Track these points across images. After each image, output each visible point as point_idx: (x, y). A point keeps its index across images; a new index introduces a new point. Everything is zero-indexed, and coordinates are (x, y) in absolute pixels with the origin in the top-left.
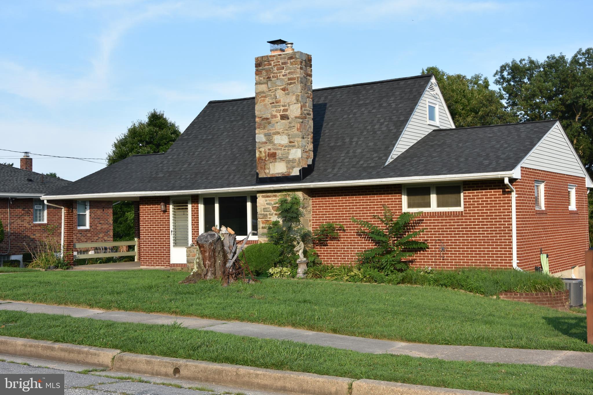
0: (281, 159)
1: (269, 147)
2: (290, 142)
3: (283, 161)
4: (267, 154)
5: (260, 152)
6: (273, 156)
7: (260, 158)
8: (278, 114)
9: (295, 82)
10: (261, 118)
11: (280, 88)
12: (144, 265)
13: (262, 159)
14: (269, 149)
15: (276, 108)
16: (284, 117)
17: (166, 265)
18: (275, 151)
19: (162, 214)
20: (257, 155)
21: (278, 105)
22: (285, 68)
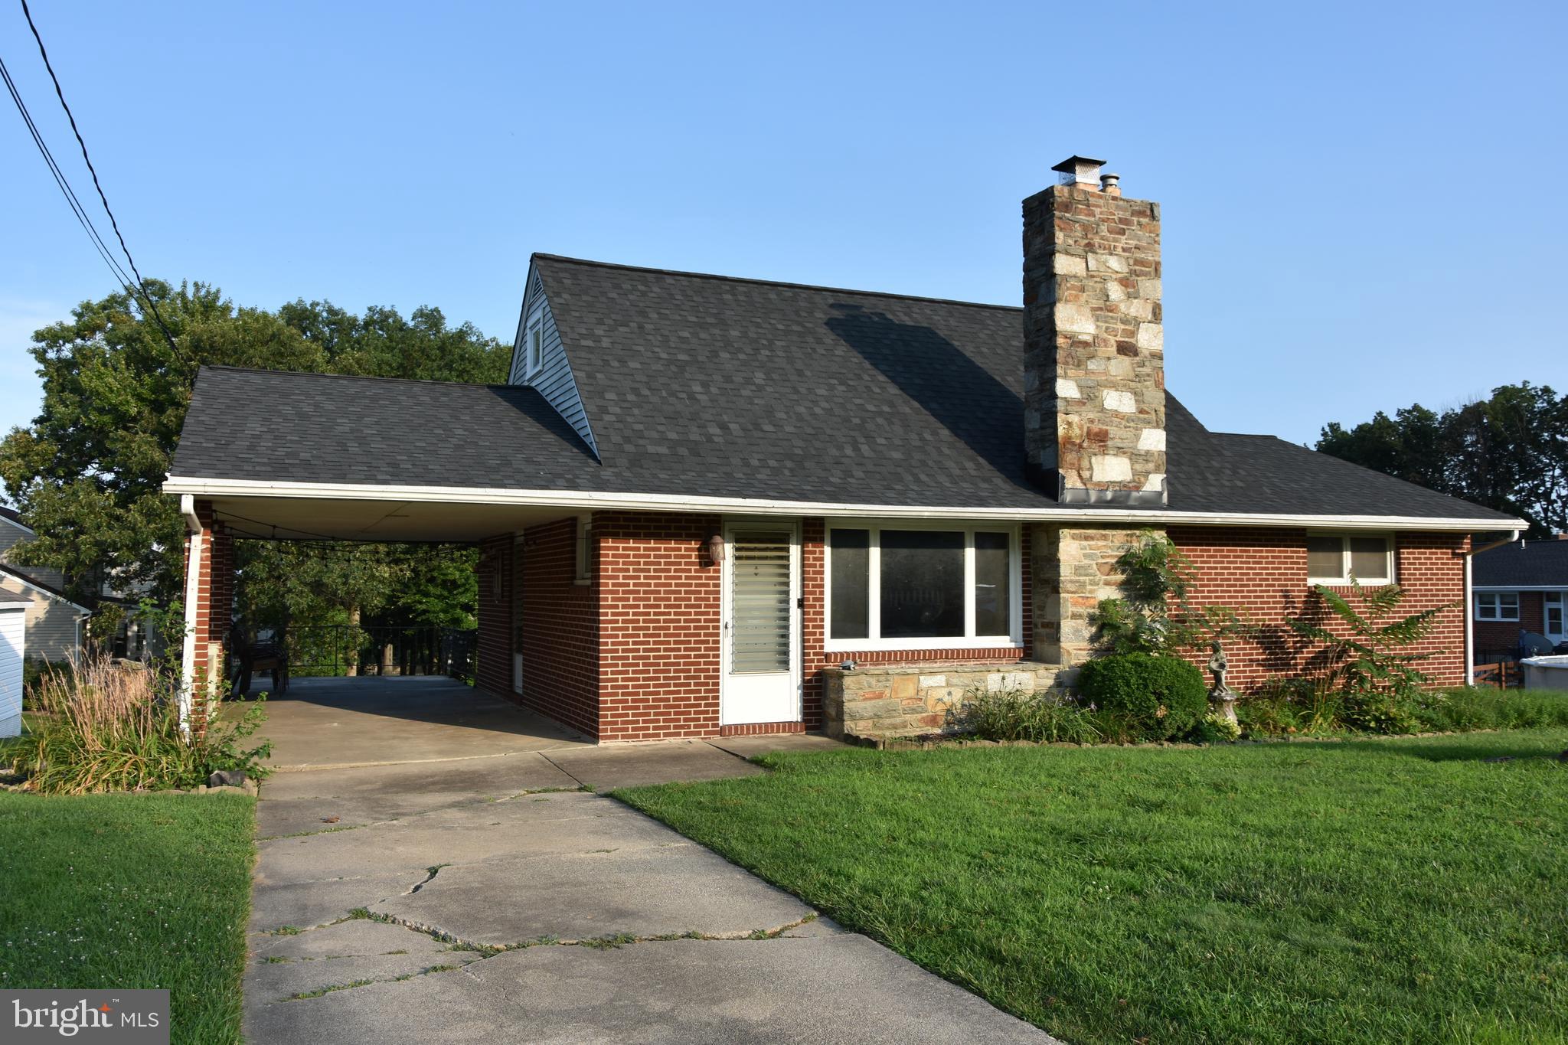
0: (1119, 448)
1: (1091, 416)
2: (1141, 412)
3: (1124, 453)
4: (1085, 430)
5: (1069, 424)
6: (1099, 439)
7: (1068, 440)
8: (1112, 340)
9: (1150, 273)
10: (1070, 338)
11: (1114, 276)
12: (616, 737)
13: (1073, 444)
14: (1092, 421)
15: (1106, 322)
16: (1126, 349)
17: (706, 733)
18: (1105, 427)
19: (696, 571)
20: (1061, 431)
21: (1112, 318)
22: (1127, 232)
